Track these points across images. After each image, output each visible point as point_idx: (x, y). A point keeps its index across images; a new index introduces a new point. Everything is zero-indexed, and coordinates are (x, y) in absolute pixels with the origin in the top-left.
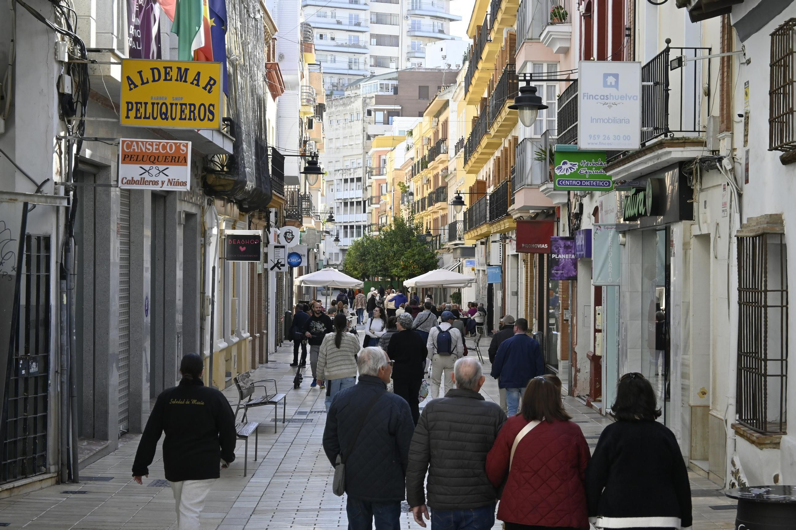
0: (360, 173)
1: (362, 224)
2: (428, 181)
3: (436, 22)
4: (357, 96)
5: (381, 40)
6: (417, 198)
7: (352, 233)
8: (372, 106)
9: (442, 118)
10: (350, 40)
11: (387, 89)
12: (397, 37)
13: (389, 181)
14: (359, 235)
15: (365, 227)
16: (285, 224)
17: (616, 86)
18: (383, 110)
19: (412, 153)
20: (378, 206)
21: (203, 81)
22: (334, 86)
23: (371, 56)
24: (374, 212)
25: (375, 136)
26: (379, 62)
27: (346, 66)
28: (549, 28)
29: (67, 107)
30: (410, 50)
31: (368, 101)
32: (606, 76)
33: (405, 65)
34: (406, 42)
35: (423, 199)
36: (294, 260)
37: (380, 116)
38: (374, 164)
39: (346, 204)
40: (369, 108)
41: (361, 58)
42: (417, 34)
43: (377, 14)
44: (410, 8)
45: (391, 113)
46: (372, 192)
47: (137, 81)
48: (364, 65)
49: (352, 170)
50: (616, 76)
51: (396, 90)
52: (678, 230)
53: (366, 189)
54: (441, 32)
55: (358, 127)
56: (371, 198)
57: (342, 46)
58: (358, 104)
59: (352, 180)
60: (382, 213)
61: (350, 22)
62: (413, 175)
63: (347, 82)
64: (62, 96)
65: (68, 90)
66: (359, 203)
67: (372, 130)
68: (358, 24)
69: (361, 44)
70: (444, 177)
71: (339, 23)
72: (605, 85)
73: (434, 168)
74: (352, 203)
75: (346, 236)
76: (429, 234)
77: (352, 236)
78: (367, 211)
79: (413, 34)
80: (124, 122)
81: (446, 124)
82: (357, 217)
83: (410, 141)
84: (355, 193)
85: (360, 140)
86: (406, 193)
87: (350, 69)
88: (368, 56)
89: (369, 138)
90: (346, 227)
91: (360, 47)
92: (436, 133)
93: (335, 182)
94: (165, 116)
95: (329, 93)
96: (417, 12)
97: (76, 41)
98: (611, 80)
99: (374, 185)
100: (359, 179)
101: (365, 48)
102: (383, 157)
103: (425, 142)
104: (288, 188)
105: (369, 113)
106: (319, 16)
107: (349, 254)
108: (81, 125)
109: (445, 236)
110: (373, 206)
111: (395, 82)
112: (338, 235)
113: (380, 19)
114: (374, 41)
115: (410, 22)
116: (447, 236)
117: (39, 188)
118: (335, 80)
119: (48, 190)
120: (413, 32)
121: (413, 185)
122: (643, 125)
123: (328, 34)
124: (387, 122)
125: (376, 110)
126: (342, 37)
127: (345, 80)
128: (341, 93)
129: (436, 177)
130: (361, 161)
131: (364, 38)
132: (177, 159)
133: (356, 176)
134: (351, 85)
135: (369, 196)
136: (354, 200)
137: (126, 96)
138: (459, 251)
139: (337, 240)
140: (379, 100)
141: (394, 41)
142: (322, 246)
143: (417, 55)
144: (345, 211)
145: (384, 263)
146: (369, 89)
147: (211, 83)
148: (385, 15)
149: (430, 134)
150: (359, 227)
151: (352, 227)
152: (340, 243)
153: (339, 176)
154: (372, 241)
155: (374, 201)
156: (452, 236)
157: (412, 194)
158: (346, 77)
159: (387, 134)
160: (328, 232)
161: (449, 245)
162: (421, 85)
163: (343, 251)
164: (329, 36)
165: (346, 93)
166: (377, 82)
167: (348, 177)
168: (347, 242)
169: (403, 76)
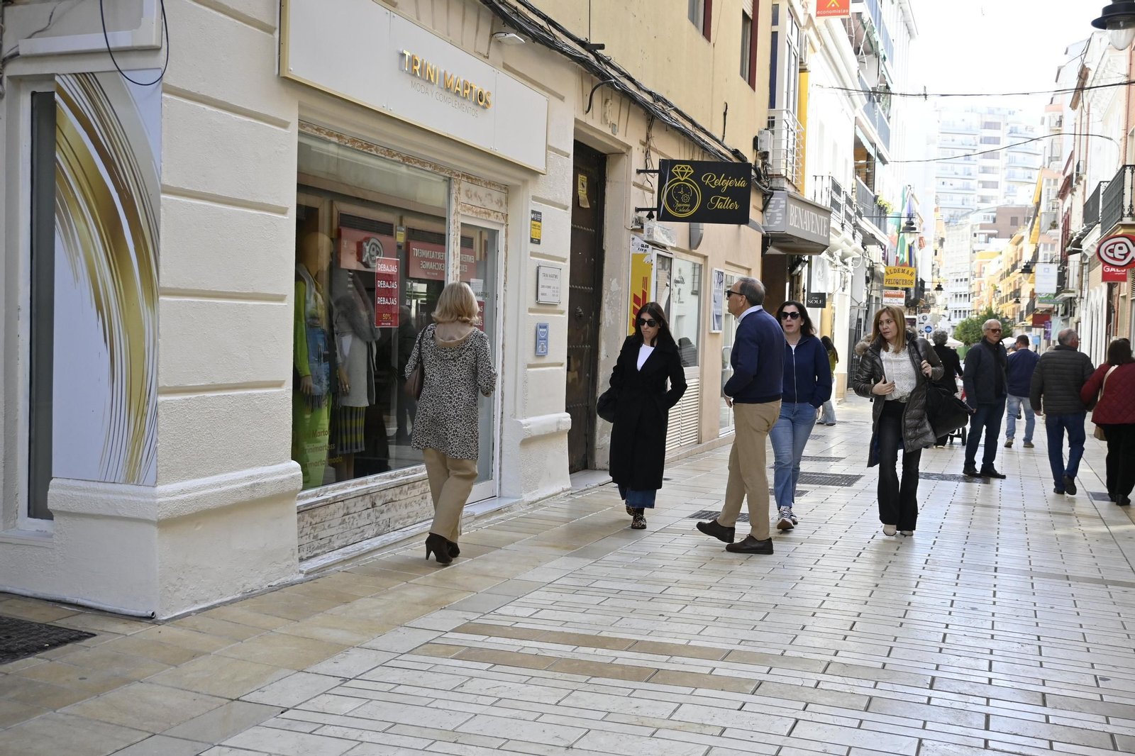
0: (967, 275)
1: (967, 309)
2: (1010, 284)
3: (1026, 171)
4: (967, 224)
5: (985, 185)
6: (1003, 294)
7: (960, 315)
8: (977, 231)
9: (1020, 246)
10: (964, 185)
11: (988, 218)
12: (997, 182)
13: (986, 282)
14: (965, 316)
15: (969, 311)
16: (922, 312)
17: (1048, 272)
18: (985, 234)
19: (1001, 266)
20: (978, 298)
21: (910, 273)
22: (951, 216)
23: (978, 196)
24: (975, 302)
25: (979, 251)
26: (983, 200)
27: (960, 203)
28: (1049, 231)
29: (868, 280)
30: (1006, 190)
31: (974, 227)
32: (1045, 269)
33: (1002, 202)
34: (1003, 185)
35: (1007, 296)
36: (928, 329)
37: (983, 238)
38: (977, 270)
39: (956, 296)
40: (975, 232)
41: (971, 197)
42: (1012, 179)
43: (983, 167)
44: (1008, 162)
45: (991, 236)
46: (975, 289)
47: (889, 272)
48: (973, 202)
49: (961, 274)
50: (1048, 269)
51: (994, 220)
52: (1071, 319)
53: (971, 286)
54: (1030, 178)
55: (967, 244)
56: (974, 293)
57: (958, 189)
58: (967, 230)
59: (961, 280)
60: (980, 303)
61: (964, 173)
62: (1001, 280)
63: (960, 214)
64: (866, 277)
65: (868, 275)
66: (965, 295)
67: (976, 247)
68: (970, 174)
69: (971, 187)
70: (1020, 283)
71: (956, 174)
72: (1044, 272)
73: (1014, 277)
74: (961, 296)
75: (956, 317)
76: (1007, 317)
77: (960, 317)
78: (971, 301)
79: (1008, 180)
80: (885, 285)
81: (1021, 250)
82: (964, 305)
83: (1000, 257)
84: (963, 288)
85: (969, 252)
86: (997, 291)
87: (963, 204)
88: (976, 196)
89: (974, 252)
90: (956, 311)
91: (969, 189)
92: (1016, 255)
93: (950, 281)
94: (897, 283)
95: (947, 221)
96: (1013, 165)
97: (871, 261)
98: (1047, 270)
99: (977, 284)
100: (966, 280)
101: (974, 190)
102: (983, 266)
103: (1009, 259)
104: (926, 293)
105: (975, 235)
106: (943, 170)
107: (957, 329)
108: (872, 285)
109: (1017, 320)
110: (975, 298)
111: (995, 214)
112: (950, 317)
113: (985, 170)
114: (981, 185)
115: (1007, 171)
116: (1018, 319)
117: (859, 305)
118: (952, 212)
119: (861, 305)
120: (1010, 178)
121: (1001, 286)
122: (1058, 285)
123: (948, 181)
124: (987, 242)
125: (979, 234)
126: (958, 183)
127: (959, 213)
128: (956, 221)
129: (1015, 282)
130: (968, 267)
131: (973, 184)
132: (901, 296)
133: (964, 278)
134: (963, 216)
135: (973, 291)
136: (963, 294)
137: (886, 277)
138: (1024, 328)
139: (949, 320)
140: (983, 227)
141: (995, 185)
142: (939, 323)
143: (1011, 194)
144: (956, 300)
145: (979, 334)
146: (976, 219)
147: (912, 274)
148: (989, 168)
149: (1013, 256)
150: (965, 311)
151: (960, 311)
152: (951, 322)
153: (953, 277)
154: (972, 321)
155: (976, 294)
156: (1021, 319)
157: (1000, 292)
158: (960, 210)
159: (987, 250)
160: (944, 316)
161: (1019, 324)
162: (1013, 216)
163: (953, 327)
164: (949, 183)
165: (960, 221)
166: (980, 214)
167: (959, 278)
168: (957, 321)
169: (999, 211)
